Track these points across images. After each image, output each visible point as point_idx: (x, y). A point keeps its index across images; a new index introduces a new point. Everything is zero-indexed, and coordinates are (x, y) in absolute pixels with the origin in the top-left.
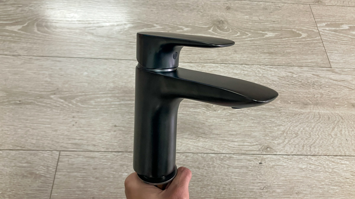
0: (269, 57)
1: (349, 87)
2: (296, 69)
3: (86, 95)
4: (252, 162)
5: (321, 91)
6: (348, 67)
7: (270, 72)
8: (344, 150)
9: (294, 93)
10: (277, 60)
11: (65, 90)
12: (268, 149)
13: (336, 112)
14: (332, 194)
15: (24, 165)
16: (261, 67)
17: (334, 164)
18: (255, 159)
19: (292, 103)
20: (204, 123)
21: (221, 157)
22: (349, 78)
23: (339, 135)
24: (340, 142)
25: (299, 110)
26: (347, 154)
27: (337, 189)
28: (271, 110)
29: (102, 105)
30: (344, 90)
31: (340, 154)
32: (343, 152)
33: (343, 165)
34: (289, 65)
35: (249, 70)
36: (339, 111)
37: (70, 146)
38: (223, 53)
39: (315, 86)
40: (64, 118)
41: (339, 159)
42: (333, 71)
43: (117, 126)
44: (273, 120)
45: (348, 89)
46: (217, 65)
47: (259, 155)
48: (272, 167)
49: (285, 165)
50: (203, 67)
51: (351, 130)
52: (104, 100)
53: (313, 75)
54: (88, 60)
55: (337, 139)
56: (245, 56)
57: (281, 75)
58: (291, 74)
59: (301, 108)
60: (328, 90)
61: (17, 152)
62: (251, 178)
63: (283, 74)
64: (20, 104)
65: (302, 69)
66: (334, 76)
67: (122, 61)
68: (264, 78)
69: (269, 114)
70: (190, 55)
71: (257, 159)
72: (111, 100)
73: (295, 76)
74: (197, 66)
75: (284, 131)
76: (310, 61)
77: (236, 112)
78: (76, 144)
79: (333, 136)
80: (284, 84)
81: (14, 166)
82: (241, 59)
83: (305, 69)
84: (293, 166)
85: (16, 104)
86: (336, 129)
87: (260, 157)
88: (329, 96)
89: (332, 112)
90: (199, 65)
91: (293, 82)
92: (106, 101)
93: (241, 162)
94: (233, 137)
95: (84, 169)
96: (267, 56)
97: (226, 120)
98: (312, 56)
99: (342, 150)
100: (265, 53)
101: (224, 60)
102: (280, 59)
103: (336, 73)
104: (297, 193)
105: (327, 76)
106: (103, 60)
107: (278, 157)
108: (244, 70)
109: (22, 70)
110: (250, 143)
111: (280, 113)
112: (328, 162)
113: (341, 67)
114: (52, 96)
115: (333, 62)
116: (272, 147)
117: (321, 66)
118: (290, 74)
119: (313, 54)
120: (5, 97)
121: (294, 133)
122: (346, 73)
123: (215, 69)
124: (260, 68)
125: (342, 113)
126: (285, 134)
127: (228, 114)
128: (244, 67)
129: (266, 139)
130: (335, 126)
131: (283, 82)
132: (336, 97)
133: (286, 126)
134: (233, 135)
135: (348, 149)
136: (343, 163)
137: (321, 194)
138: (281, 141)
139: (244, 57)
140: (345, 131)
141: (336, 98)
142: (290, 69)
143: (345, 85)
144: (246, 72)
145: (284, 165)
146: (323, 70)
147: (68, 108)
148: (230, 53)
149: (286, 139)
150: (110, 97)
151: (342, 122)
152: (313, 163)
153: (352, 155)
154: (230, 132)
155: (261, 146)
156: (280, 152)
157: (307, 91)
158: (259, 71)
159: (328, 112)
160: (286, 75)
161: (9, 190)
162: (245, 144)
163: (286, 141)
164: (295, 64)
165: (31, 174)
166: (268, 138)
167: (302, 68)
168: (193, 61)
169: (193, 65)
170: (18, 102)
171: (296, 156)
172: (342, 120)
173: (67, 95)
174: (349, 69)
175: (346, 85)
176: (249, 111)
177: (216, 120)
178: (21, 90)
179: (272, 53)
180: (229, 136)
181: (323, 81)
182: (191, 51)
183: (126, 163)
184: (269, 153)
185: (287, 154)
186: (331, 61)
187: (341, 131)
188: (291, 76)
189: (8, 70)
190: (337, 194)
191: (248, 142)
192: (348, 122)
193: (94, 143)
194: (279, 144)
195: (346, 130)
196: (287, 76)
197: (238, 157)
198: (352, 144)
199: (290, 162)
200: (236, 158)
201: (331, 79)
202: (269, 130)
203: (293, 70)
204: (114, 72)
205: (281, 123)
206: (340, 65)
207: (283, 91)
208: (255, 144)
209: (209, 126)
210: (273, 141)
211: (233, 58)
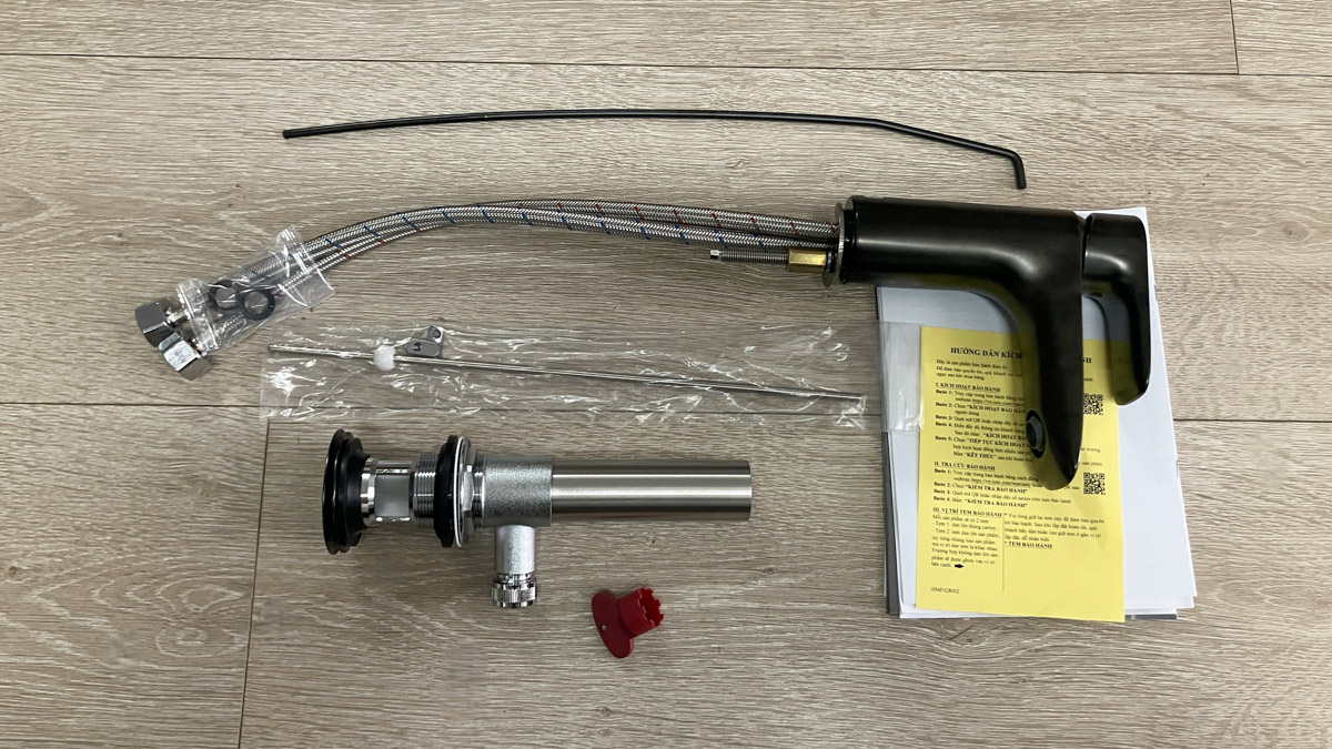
0: (999, 37)
1: (1291, 155)
2: (1099, 84)
5: (1180, 175)
6: (1306, 71)
7: (994, 102)
8: (1214, 400)
9: (1073, 186)
10: (1032, 45)
13: (1218, 258)
16: (967, 78)
22: (1296, 117)
23: (1208, 345)
24: (1209, 372)
26: (1224, 414)
30: (1266, 168)
31: (1198, 413)
32: (1211, 407)
33: (1202, 452)
34: (1072, 69)
35: (919, 92)
36: (1230, 256)
39: (1159, 155)
42: (1244, 92)
45: (1283, 165)
51: (1259, 324)
53: (1160, 107)
55: (1200, 360)
56: (910, 32)
57: (1036, 113)
58: (1075, 105)
60: (1205, 172)
63: (1045, 107)
65: (1120, 86)
66: (1241, 109)
73: (1087, 113)
76: (1158, 47)
79: (1188, 349)
80: (1040, 147)
82: (892, 46)
83: (1133, 83)
86: (1203, 324)
88: (1202, 196)
89: (1205, 258)
91: (1078, 138)
96: (993, 31)
98: (1169, 24)
99: (1207, 401)
100: (985, 17)
102: (1042, 44)
103: (1254, 96)
105: (1215, 112)
108: (897, 95)
113: (1276, 71)
115: (1248, 49)
117: (1198, 69)
118: (1068, 106)
119: (1175, 16)
122: (1291, 97)
124: (960, 84)
125: (1238, 262)
128: (901, 80)
130: (1204, 311)
131: (1041, 140)
132: (1231, 197)
135: (1230, 395)
136: (1202, 443)
139: (905, 39)
140: (1236, 330)
141: (1228, 203)
142: (1075, 86)
143: (1277, 150)
144: (906, 103)
146: (1204, 87)
151: (1231, 298)
153: (1241, 416)
157: (1124, 175)
159: (1188, 258)
160: (1054, 111)
164: (1095, 66)
167: (1120, 80)
172: (1232, 289)
174: (1307, 80)
175: (1280, 146)
179: (1013, 17)
181: (1193, 132)
186: (1242, 43)
187: (1221, 329)
188: (1074, 116)
192: (1255, 296)
195: (1241, 325)
196: (1059, 115)
198: (1250, 379)
201: (1226, 123)
203: (1084, 89)
206: (1275, 62)
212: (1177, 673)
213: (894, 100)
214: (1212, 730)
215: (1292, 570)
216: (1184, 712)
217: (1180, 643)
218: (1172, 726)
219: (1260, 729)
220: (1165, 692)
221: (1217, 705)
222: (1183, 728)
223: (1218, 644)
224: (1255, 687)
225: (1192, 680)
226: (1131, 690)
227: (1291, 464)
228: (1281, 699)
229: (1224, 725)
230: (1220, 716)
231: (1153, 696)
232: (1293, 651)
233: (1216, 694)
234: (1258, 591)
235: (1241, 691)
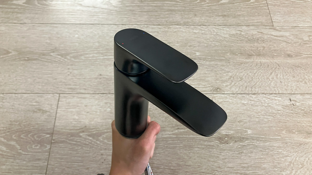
0: (222, 19)
1: (287, 41)
2: (244, 28)
3: (77, 52)
5: (263, 45)
6: (287, 25)
7: (222, 31)
8: (278, 90)
9: (241, 47)
10: (229, 21)
11: (61, 49)
12: (218, 90)
13: (274, 61)
14: (266, 122)
15: (34, 104)
16: (216, 27)
17: (270, 100)
19: (239, 55)
22: (287, 34)
23: (275, 78)
24: (276, 84)
25: (244, 60)
26: (280, 93)
27: (270, 118)
28: (222, 60)
29: (90, 60)
30: (282, 44)
31: (275, 92)
32: (277, 91)
33: (277, 101)
34: (238, 25)
35: (206, 30)
36: (277, 60)
37: (67, 90)
38: (186, 16)
39: (259, 41)
40: (62, 70)
41: (274, 96)
42: (275, 29)
43: (102, 75)
44: (223, 68)
45: (285, 43)
46: (180, 26)
47: (211, 94)
48: (220, 103)
49: (231, 101)
50: (169, 28)
51: (285, 74)
52: (91, 55)
53: (258, 32)
54: (78, 25)
55: (274, 81)
56: (203, 18)
57: (232, 33)
58: (240, 32)
59: (246, 59)
60: (269, 44)
61: (28, 95)
63: (234, 32)
64: (28, 60)
66: (275, 32)
67: (105, 26)
68: (217, 36)
69: (220, 63)
70: (159, 19)
72: (96, 55)
73: (243, 33)
74: (164, 27)
75: (231, 76)
76: (256, 21)
78: (71, 88)
79: (270, 79)
80: (233, 40)
81: (27, 105)
82: (200, 21)
83: (252, 27)
84: (237, 102)
85: (25, 60)
86: (273, 74)
87: (212, 96)
88: (269, 49)
89: (271, 61)
90: (166, 27)
91: (241, 38)
92: (93, 57)
94: (191, 81)
95: (78, 106)
96: (221, 18)
98: (258, 17)
99: (276, 90)
100: (220, 16)
101: (186, 22)
102: (231, 20)
103: (277, 30)
104: (239, 122)
105: (269, 33)
106: (90, 25)
107: (226, 95)
108: (201, 30)
109: (28, 34)
110: (204, 85)
111: (229, 63)
112: (265, 99)
113: (281, 25)
114: (52, 54)
115: (275, 22)
116: (221, 88)
117: (265, 25)
118: (238, 32)
119: (259, 16)
120: (17, 55)
121: (239, 77)
122: (285, 30)
123: (179, 30)
125: (279, 62)
126: (232, 79)
128: (202, 27)
129: (216, 83)
130: (273, 72)
131: (233, 38)
132: (275, 49)
133: (233, 72)
135: (281, 89)
136: (277, 99)
137: (257, 122)
138: (228, 84)
139: (202, 20)
140: (280, 75)
141: (275, 50)
142: (239, 28)
143: (283, 40)
144: (203, 32)
145: (229, 101)
146: (267, 28)
147: (64, 62)
148: (191, 16)
149: (232, 82)
150: (96, 53)
151: (278, 69)
152: (253, 100)
153: (284, 93)
155: (212, 88)
156: (227, 92)
157: (252, 45)
158: (214, 30)
159: (268, 61)
160: (235, 33)
161: (24, 121)
162: (200, 86)
163: (233, 84)
164: (243, 24)
165: (40, 110)
166: (218, 82)
167: (249, 27)
168: (161, 24)
169: (162, 27)
170: (27, 59)
171: (240, 95)
172: (278, 67)
173: (63, 52)
174: (288, 27)
175: (284, 39)
176: (204, 62)
178: (28, 49)
179: (225, 16)
181: (266, 37)
182: (159, 15)
184: (218, 93)
185: (233, 93)
186: (273, 20)
187: (277, 75)
188: (240, 34)
189: (17, 34)
190: (269, 122)
191: (203, 85)
192: (284, 68)
193: (84, 87)
194: (227, 86)
195: (281, 74)
196: (237, 34)
198: (285, 85)
199: (235, 99)
201: (272, 35)
202: (219, 76)
203: (242, 29)
204: (98, 34)
205: (229, 70)
206: (281, 24)
207: (233, 46)
208: (208, 86)
210: (222, 84)
211: (193, 21)
212: (277, 150)
213: (201, 31)
214: (288, 163)
215: (301, 126)
216: (281, 159)
217: (278, 143)
218: (278, 163)
219: (299, 163)
220: (275, 155)
221: (288, 158)
222: (281, 163)
223: (286, 143)
224: (297, 153)
225: (281, 152)
226: (267, 154)
227: (297, 103)
228: (303, 156)
229: (290, 162)
230: (290, 160)
231: (273, 156)
232: (304, 145)
233: (288, 155)
234: (294, 131)
235: (294, 154)
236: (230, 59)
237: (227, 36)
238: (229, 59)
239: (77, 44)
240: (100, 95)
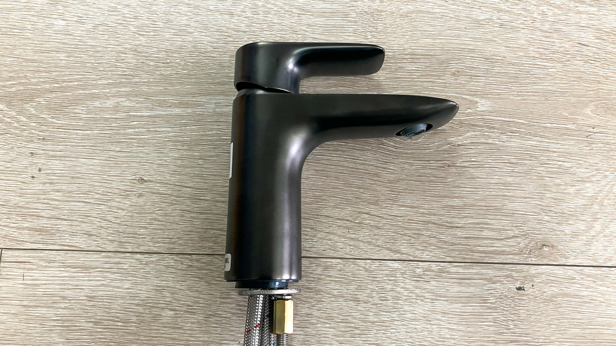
3: (62, 90)
4: (498, 285)
12: (546, 249)
18: (507, 276)
20: (377, 175)
21: (418, 271)
29: (106, 120)
37: (25, 235)
40: (8, 158)
43: (146, 181)
44: (568, 165)
47: (518, 267)
48: (550, 300)
49: (585, 293)
52: (110, 103)
62: (491, 328)
68: (555, 35)
69: (559, 146)
71: (512, 277)
72: (127, 104)
75: (593, 199)
77: (469, 141)
78: (40, 231)
87: (522, 271)
92: (116, 109)
93: (469, 285)
94: (454, 213)
95: (64, 298)
97: (439, 164)
107: (570, 271)
110: (499, 230)
116: (555, 244)
126: (596, 207)
127: (447, 147)
129: (540, 222)
133: (603, 183)
134: (453, 207)
138: (582, 226)
145: (582, 294)
147: (16, 128)
149: (595, 220)
150: (127, 95)
154: (446, 199)
155: (526, 242)
156: (576, 257)
158: (543, 14)
162: (486, 233)
163: (598, 227)
166: (547, 218)
173: (13, 90)
176: (504, 137)
177: (411, 164)
180: (442, 212)
183: (171, 284)
184: (544, 262)
185: (595, 264)
191: (492, 230)
193: (86, 227)
194: (575, 235)
197: (460, 270)
200: (457, 273)
202: (552, 195)
204: (136, 18)
205: (588, 175)
208: (511, 234)
209: (390, 182)
210: (561, 228)
236: (595, 130)
237: (589, 37)
238: (591, 129)
239: (62, 56)
240: (138, 256)
